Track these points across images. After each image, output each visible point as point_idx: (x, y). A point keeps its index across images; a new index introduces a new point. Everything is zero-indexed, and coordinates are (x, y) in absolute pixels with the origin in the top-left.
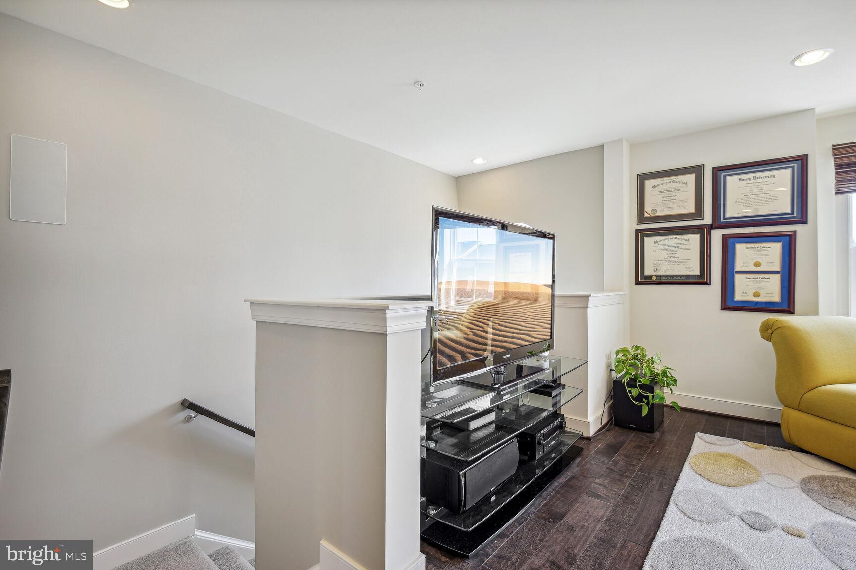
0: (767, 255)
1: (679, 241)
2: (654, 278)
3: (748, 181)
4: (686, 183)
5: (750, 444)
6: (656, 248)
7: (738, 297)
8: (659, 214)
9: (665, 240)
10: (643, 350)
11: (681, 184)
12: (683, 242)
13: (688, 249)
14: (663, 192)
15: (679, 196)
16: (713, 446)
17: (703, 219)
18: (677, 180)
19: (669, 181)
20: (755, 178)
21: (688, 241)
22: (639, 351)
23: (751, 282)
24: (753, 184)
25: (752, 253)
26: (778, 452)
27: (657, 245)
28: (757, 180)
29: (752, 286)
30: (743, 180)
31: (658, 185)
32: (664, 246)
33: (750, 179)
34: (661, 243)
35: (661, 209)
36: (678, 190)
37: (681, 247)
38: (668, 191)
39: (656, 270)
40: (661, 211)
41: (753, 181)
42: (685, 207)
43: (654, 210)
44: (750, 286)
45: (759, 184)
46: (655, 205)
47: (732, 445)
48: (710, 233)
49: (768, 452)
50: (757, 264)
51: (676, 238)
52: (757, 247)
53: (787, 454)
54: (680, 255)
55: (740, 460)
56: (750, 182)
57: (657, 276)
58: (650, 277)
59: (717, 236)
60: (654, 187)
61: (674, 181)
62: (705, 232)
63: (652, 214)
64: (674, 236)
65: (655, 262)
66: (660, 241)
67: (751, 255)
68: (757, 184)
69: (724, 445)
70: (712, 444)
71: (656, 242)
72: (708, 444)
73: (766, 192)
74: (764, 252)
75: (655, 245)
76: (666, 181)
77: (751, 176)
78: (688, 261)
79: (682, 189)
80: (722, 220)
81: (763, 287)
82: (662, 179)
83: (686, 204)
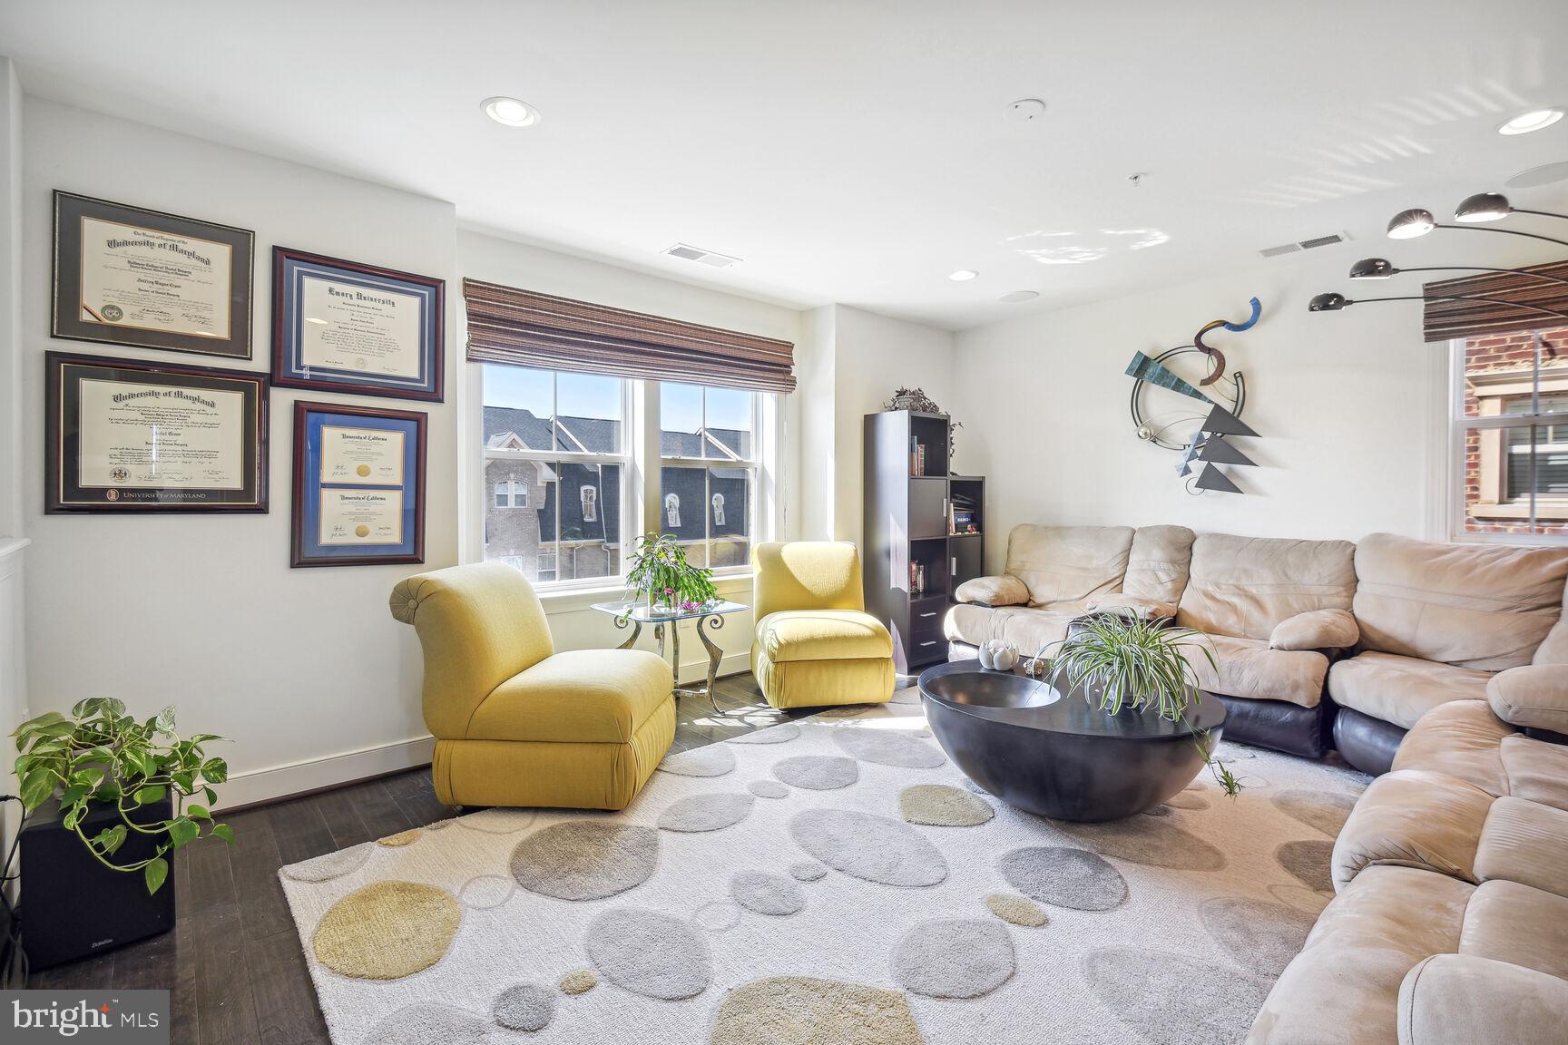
0: (379, 454)
1: (187, 404)
2: (113, 496)
3: (347, 300)
4: (208, 262)
5: (392, 839)
6: (116, 414)
7: (327, 537)
8: (125, 321)
9: (146, 394)
10: (114, 705)
11: (194, 261)
12: (198, 406)
13: (211, 425)
14: (142, 266)
15: (187, 289)
16: (332, 883)
17: (250, 359)
18: (181, 246)
19: (163, 242)
20: (359, 296)
21: (213, 405)
22: (98, 715)
23: (350, 507)
24: (356, 308)
25: (353, 447)
26: (442, 831)
27: (121, 404)
28: (362, 303)
29: (355, 513)
30: (338, 294)
31: (126, 243)
32: (144, 411)
33: (351, 296)
34: (133, 402)
35: (136, 310)
36: (186, 273)
37: (195, 418)
38: (155, 268)
39: (119, 474)
40: (133, 315)
41: (355, 301)
42: (204, 321)
43: (113, 307)
44: (350, 513)
45: (367, 310)
46: (117, 294)
47: (365, 860)
48: (265, 396)
49: (428, 840)
50: (363, 471)
51: (179, 395)
52: (363, 436)
53: (456, 829)
54: (194, 438)
55: (403, 888)
56: (351, 302)
57: (121, 491)
58: (101, 492)
59: (282, 401)
60: (112, 244)
61: (174, 248)
62: (254, 390)
63: (106, 317)
64: (174, 389)
65: (117, 452)
66: (132, 396)
67: (352, 453)
68: (361, 309)
69: (354, 870)
70: (329, 879)
71: (117, 398)
72: (321, 885)
73: (379, 331)
74: (374, 449)
75: (115, 405)
76: (151, 240)
77: (353, 290)
78: (211, 455)
79: (195, 275)
80: (294, 371)
81: (375, 517)
82: (140, 231)
83: (205, 314)
